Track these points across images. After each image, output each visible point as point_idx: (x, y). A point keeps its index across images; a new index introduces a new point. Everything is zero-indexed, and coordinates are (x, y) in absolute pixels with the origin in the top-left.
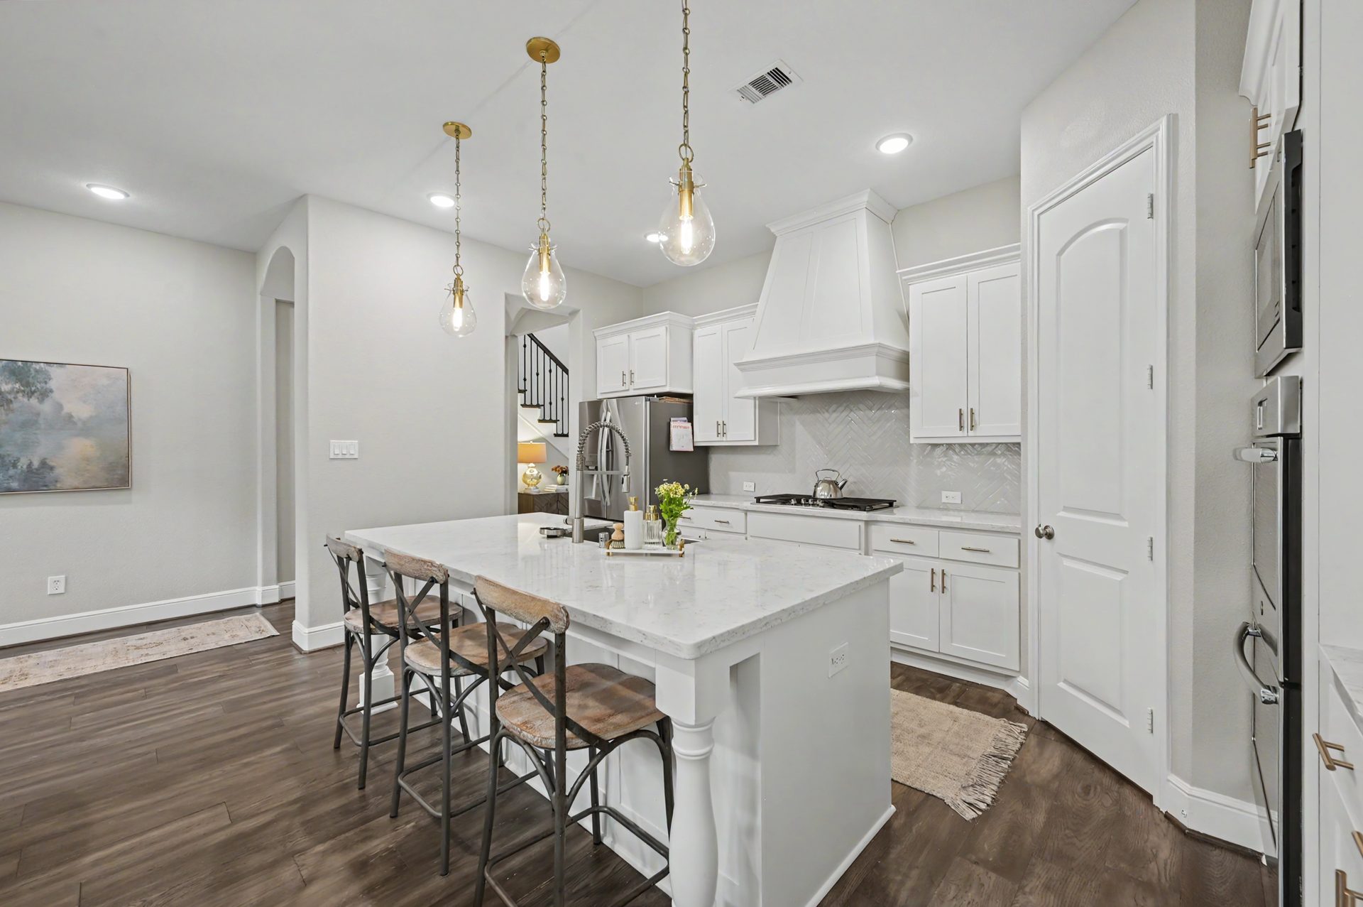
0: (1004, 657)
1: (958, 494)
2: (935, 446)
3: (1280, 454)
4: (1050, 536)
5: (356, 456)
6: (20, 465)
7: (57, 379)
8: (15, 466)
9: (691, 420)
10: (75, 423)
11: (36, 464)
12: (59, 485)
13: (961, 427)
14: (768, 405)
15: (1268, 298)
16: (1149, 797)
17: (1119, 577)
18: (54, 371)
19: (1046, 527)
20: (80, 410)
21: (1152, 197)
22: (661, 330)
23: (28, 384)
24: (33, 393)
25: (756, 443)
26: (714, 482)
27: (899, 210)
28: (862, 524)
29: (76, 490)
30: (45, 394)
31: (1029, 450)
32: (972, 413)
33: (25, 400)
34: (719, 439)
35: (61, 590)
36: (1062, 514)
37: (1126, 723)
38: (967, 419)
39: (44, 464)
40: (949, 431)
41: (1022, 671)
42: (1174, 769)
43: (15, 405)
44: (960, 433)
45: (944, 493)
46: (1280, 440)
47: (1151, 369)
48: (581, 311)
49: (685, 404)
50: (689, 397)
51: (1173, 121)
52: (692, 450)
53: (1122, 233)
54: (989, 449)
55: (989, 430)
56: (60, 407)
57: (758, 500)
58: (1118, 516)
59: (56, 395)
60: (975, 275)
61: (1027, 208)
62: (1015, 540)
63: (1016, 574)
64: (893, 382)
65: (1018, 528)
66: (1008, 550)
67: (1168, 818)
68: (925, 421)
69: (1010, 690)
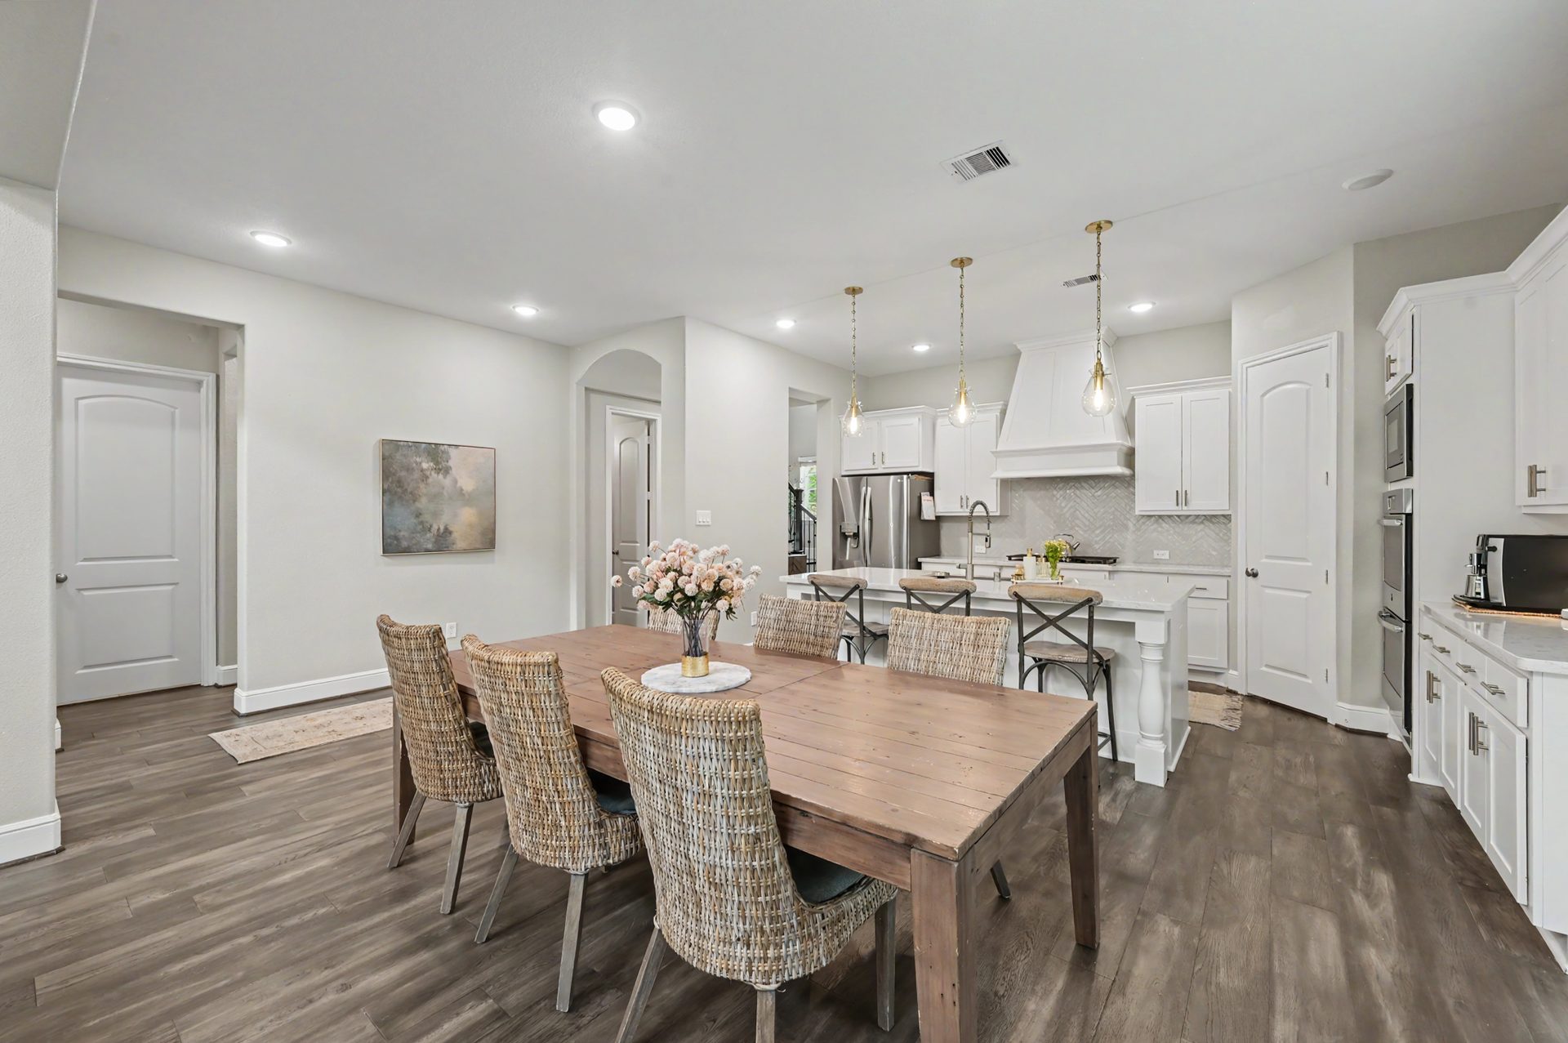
0: (1217, 660)
1: (1167, 552)
2: (1150, 516)
3: (1404, 522)
4: (1255, 575)
5: (710, 523)
6: (432, 530)
7: (455, 459)
8: (430, 530)
9: (932, 494)
10: (464, 495)
11: (442, 528)
12: (454, 546)
13: (1178, 505)
14: (1007, 485)
15: (1394, 447)
16: (1324, 720)
17: (1305, 595)
18: (453, 452)
19: (1252, 569)
20: (467, 484)
21: (1327, 375)
22: (915, 420)
23: (437, 463)
24: (440, 470)
25: (998, 514)
26: (945, 544)
27: (1118, 338)
28: (1107, 574)
29: (465, 551)
30: (447, 471)
31: (1239, 523)
32: (1186, 494)
33: (436, 475)
34: (961, 510)
35: (455, 635)
36: (1264, 560)
37: (1310, 681)
38: (1182, 498)
39: (446, 529)
40: (1168, 506)
41: (1232, 663)
42: (1340, 699)
43: (430, 480)
44: (1177, 508)
45: (1155, 552)
46: (1404, 516)
47: (1327, 473)
48: (832, 401)
49: (928, 481)
50: (931, 475)
51: (1341, 337)
52: (934, 519)
53: (1308, 391)
54: (1191, 519)
55: (1198, 506)
56: (455, 481)
57: (1010, 558)
58: (1304, 559)
59: (454, 472)
60: (1189, 395)
61: (1238, 361)
62: (1224, 581)
63: (1225, 603)
64: (1119, 470)
65: (1226, 571)
66: (1218, 587)
67: (1337, 726)
68: (1149, 497)
69: (1220, 682)
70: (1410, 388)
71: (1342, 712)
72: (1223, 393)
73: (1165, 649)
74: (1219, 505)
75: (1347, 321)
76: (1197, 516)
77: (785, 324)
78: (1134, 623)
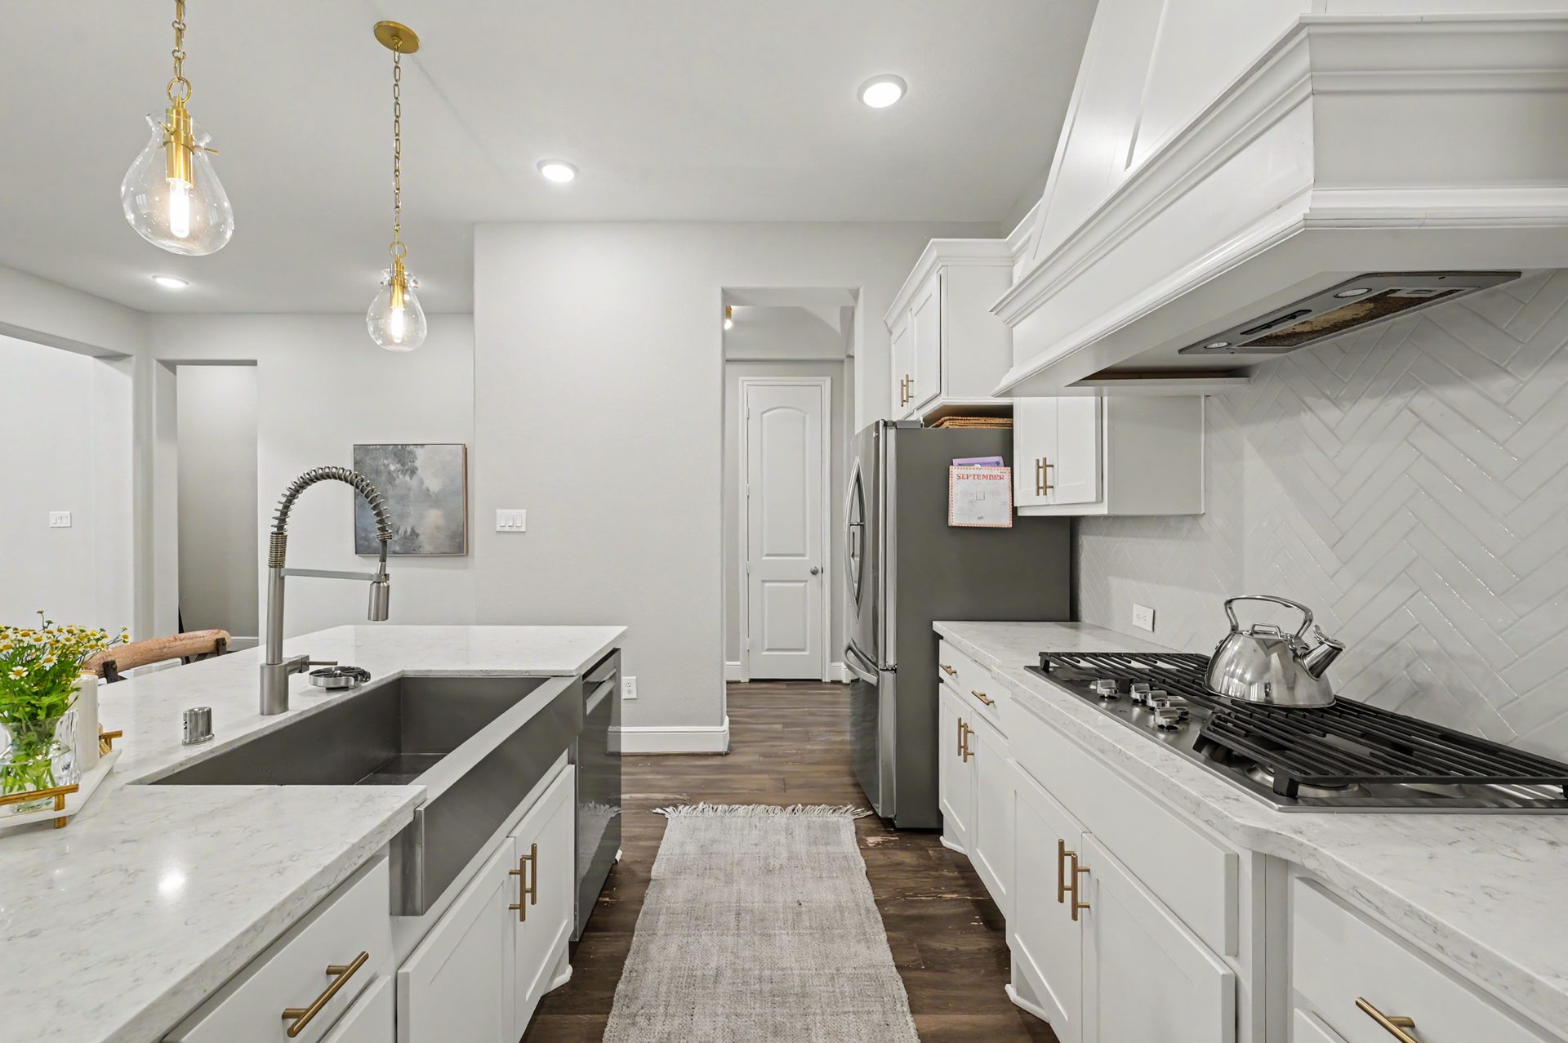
6: (401, 531)
7: (421, 459)
8: (399, 533)
9: (1009, 462)
10: (430, 496)
11: (409, 530)
12: (421, 549)
18: (419, 452)
20: (434, 484)
22: (934, 283)
23: (404, 465)
25: (1103, 510)
30: (413, 471)
33: (403, 476)
39: (413, 531)
43: (397, 482)
50: (1004, 412)
56: (422, 482)
59: (420, 472)
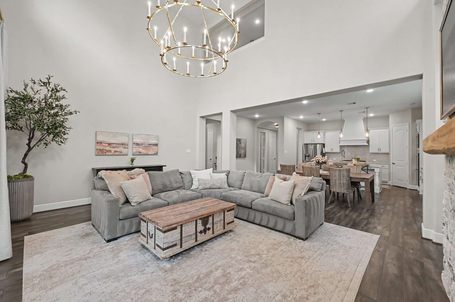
0: (387, 180)
1: (376, 160)
2: (372, 153)
3: (418, 155)
4: (394, 164)
14: (342, 147)
15: (417, 143)
16: (407, 188)
17: (403, 167)
18: (242, 140)
21: (407, 130)
29: (243, 158)
31: (391, 155)
34: (329, 151)
36: (396, 161)
37: (404, 182)
38: (379, 150)
40: (377, 151)
41: (390, 180)
42: (409, 184)
45: (374, 160)
51: (409, 124)
52: (325, 153)
53: (404, 132)
55: (383, 151)
58: (403, 161)
60: (380, 130)
61: (391, 126)
62: (388, 165)
63: (388, 169)
64: (367, 144)
65: (389, 163)
66: (387, 166)
67: (409, 189)
68: (372, 149)
69: (387, 184)
70: (419, 134)
71: (410, 187)
72: (388, 130)
73: (379, 173)
74: (387, 151)
75: (410, 120)
76: (382, 153)
77: (301, 117)
78: (374, 169)
